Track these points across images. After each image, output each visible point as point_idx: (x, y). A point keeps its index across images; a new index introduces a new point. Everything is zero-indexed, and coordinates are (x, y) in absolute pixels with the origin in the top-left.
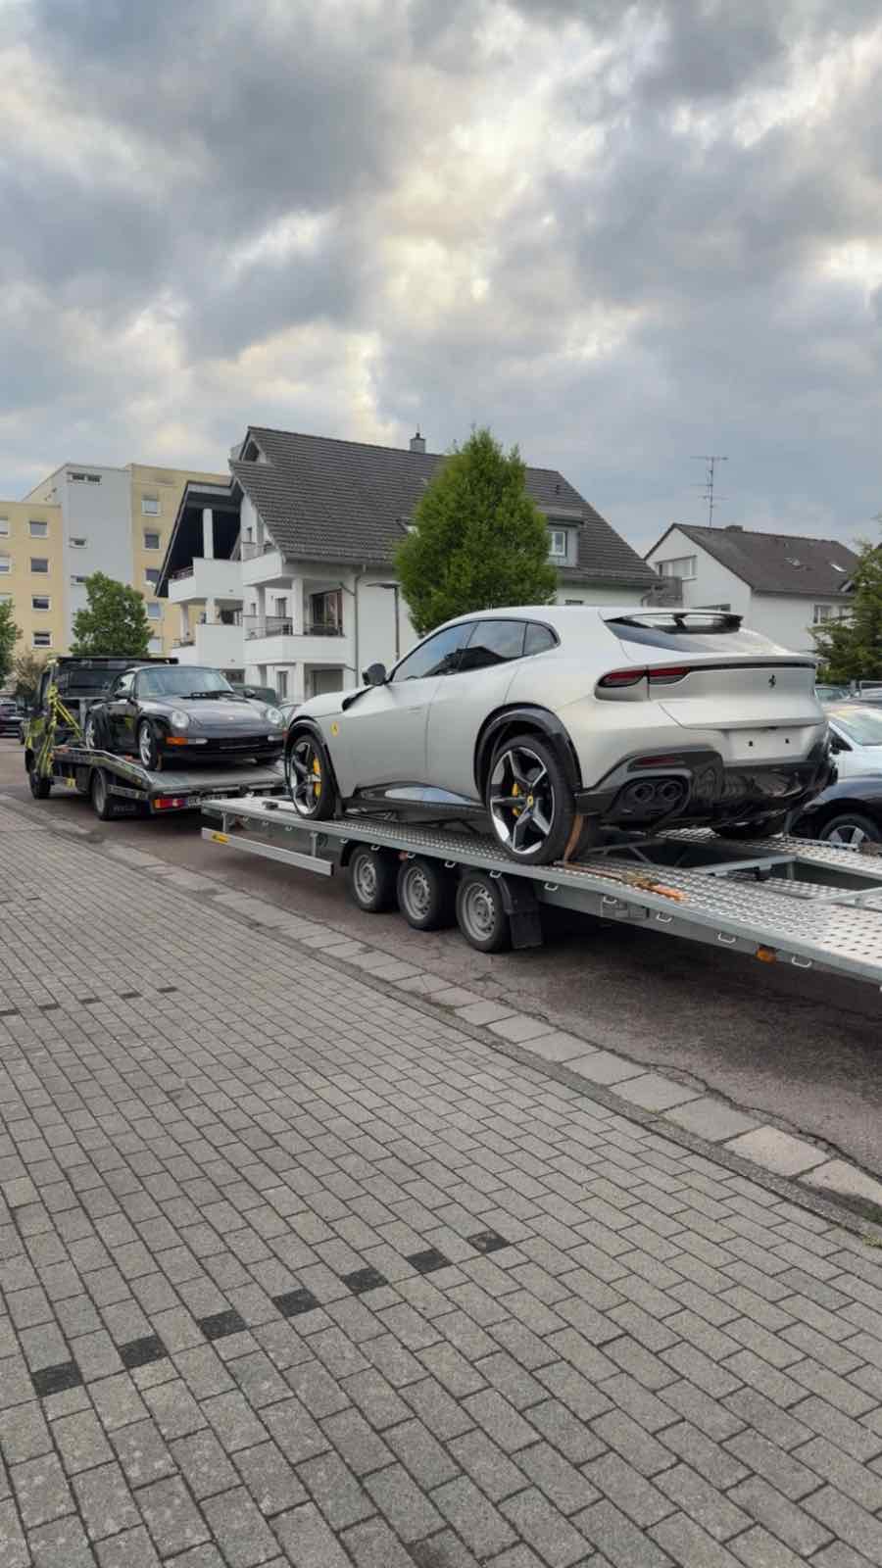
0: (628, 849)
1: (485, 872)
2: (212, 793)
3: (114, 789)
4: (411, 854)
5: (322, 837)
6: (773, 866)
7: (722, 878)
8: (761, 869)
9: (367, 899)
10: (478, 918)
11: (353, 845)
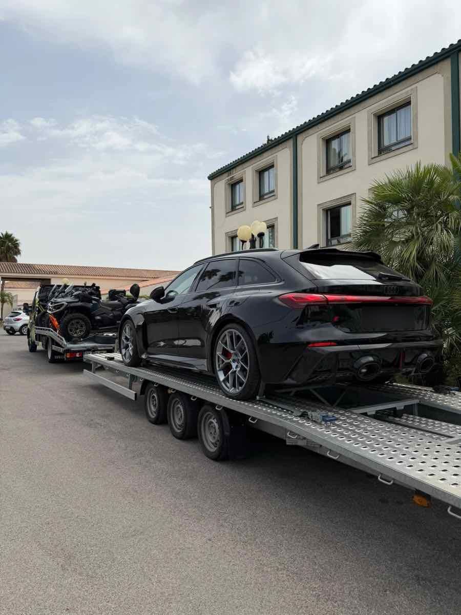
0: (309, 390)
1: (213, 405)
2: (98, 350)
3: (55, 348)
4: (174, 390)
5: (133, 378)
6: (405, 406)
7: (370, 416)
8: (398, 409)
9: (153, 416)
10: (211, 436)
11: (146, 383)
